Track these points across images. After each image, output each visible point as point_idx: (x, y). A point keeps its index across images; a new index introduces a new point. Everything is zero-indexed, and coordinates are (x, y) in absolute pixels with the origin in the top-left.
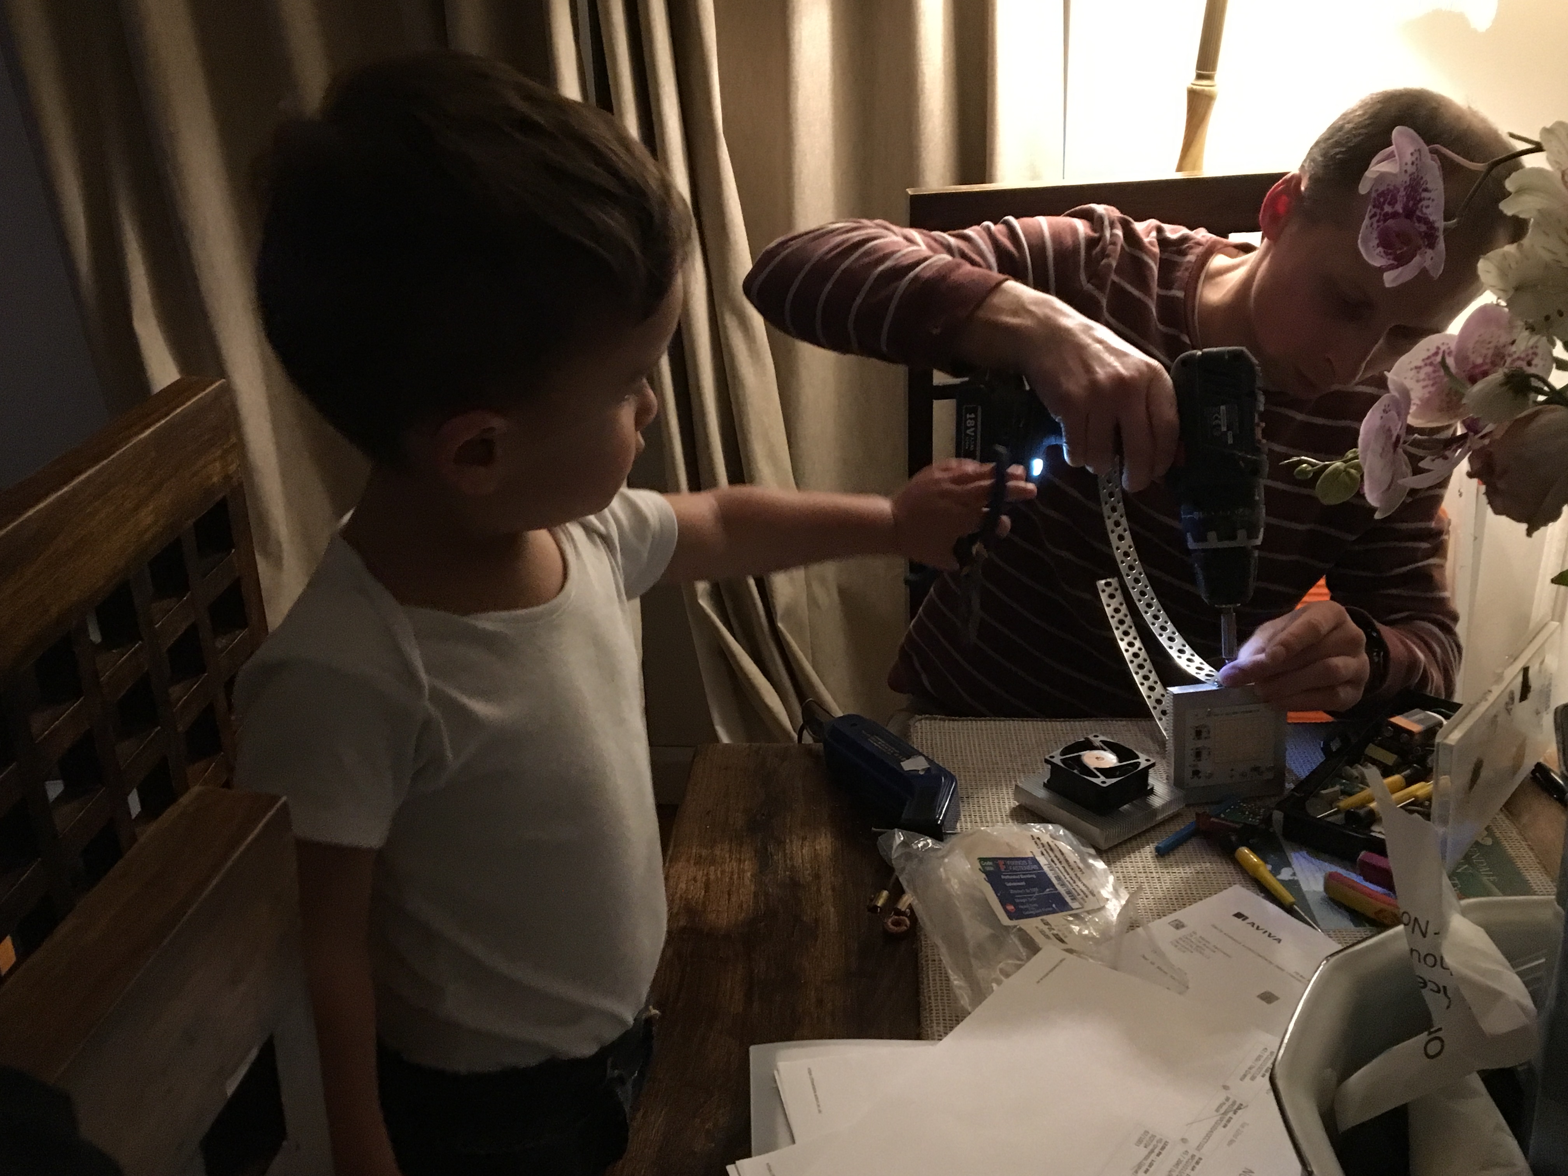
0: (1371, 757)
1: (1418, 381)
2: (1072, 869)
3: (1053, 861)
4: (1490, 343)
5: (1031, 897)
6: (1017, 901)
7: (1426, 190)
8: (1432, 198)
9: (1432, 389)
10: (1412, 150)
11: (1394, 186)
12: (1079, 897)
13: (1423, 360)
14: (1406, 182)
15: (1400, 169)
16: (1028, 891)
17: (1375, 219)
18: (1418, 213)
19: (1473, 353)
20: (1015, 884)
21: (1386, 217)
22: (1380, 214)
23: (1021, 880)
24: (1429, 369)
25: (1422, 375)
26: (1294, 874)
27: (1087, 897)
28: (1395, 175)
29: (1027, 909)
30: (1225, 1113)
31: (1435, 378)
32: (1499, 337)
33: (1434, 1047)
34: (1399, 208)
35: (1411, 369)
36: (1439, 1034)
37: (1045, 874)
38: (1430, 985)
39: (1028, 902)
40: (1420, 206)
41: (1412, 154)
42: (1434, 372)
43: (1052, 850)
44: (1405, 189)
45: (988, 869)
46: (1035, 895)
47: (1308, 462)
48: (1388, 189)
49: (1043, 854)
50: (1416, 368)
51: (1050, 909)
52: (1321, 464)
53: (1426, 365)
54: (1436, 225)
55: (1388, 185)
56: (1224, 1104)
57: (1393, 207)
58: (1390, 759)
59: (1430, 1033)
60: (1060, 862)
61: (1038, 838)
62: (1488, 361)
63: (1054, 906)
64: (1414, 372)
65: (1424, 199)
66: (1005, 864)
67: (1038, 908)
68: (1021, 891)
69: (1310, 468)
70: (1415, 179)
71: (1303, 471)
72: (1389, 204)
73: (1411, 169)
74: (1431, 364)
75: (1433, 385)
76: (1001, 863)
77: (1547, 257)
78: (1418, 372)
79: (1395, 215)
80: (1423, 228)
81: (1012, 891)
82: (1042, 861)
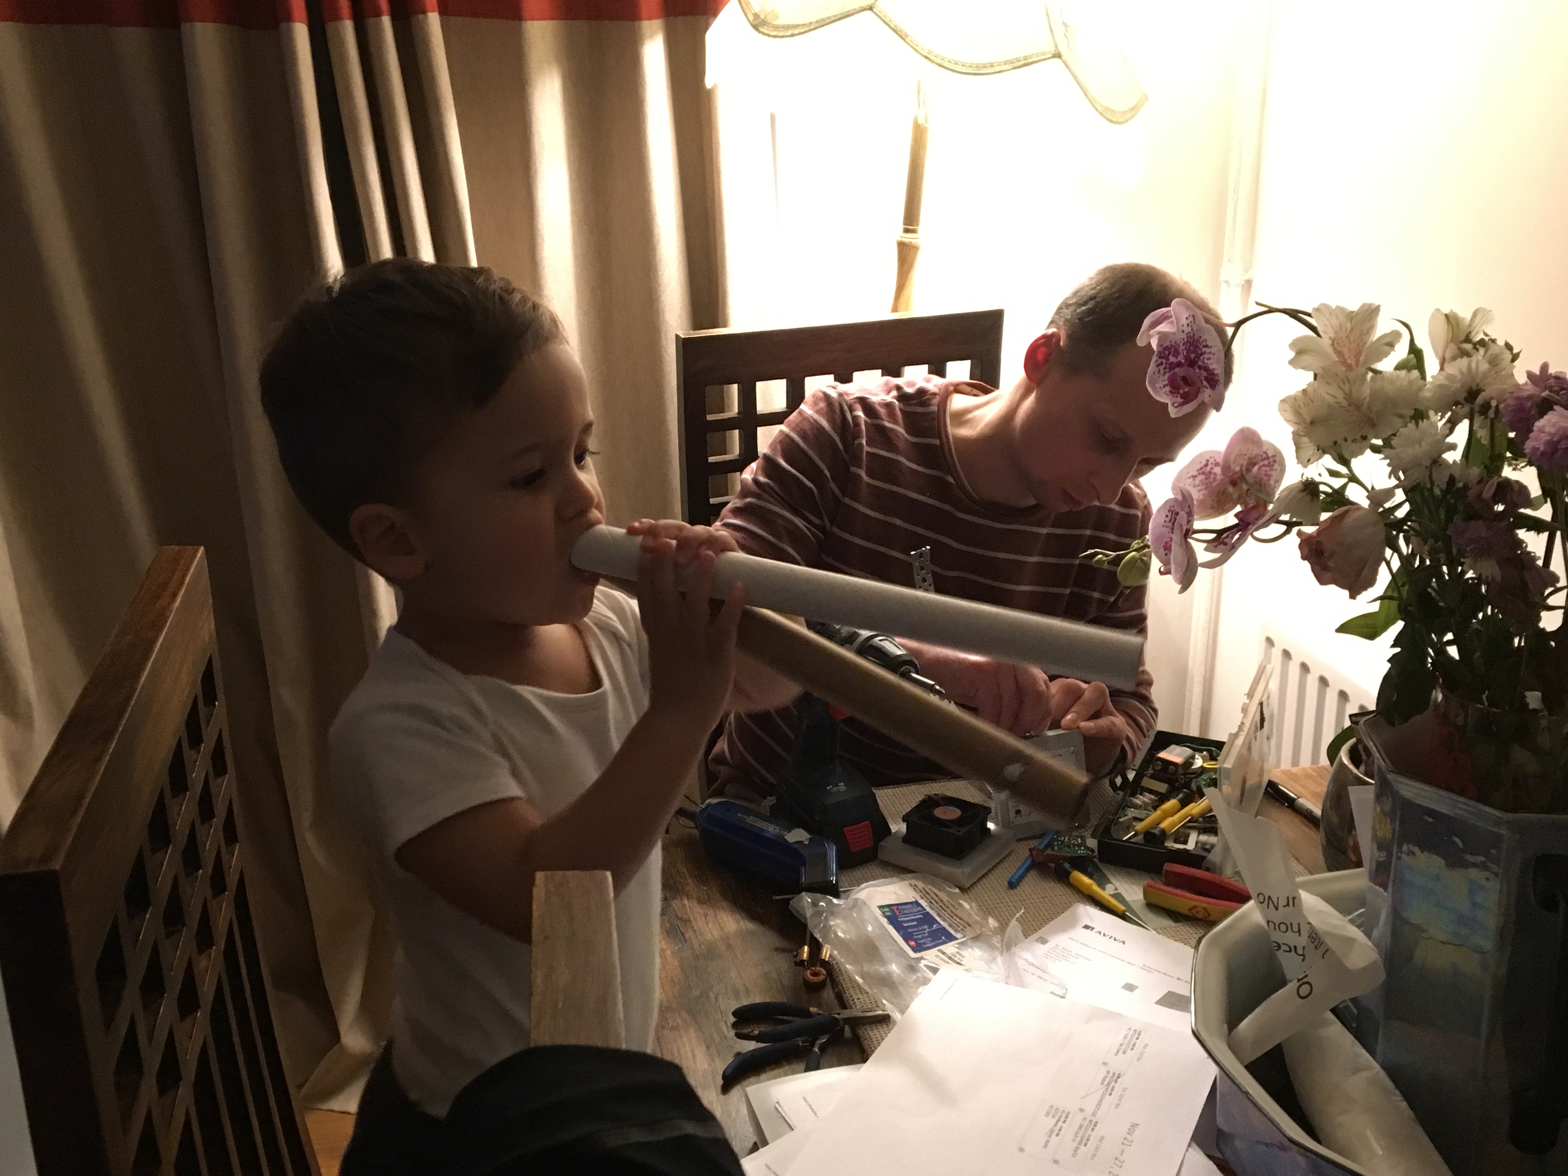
0: (1147, 789)
1: (1194, 486)
2: (947, 907)
3: (931, 902)
4: (1246, 455)
5: (924, 933)
6: (915, 937)
7: (1206, 346)
8: (1213, 352)
9: (1206, 492)
10: (1186, 315)
11: (1175, 343)
12: (959, 929)
13: (1197, 470)
14: (1183, 339)
15: (1178, 328)
16: (921, 929)
17: (1162, 367)
18: (1200, 363)
19: (1234, 463)
20: (909, 924)
21: (1172, 366)
22: (1166, 364)
23: (913, 920)
24: (1202, 477)
25: (1197, 482)
26: (1116, 889)
27: (965, 927)
28: (1174, 334)
29: (925, 943)
30: (1108, 1084)
31: (1206, 484)
32: (1253, 450)
33: (1305, 990)
34: (1181, 358)
35: (1189, 478)
36: (1305, 980)
37: (928, 913)
38: (1284, 947)
39: (923, 938)
40: (1201, 358)
41: (1187, 318)
42: (1206, 479)
43: (927, 893)
44: (1184, 344)
45: (888, 914)
46: (926, 931)
47: (1103, 556)
48: (1171, 345)
49: (922, 898)
50: (1193, 476)
51: (941, 941)
52: (1114, 554)
53: (1200, 474)
54: (1216, 372)
55: (1171, 342)
56: (1106, 1077)
57: (1177, 358)
58: (1162, 787)
59: (1299, 980)
60: (937, 903)
61: (915, 885)
62: (1244, 468)
63: (943, 938)
64: (1191, 480)
65: (1205, 353)
66: (897, 909)
67: (933, 941)
68: (916, 929)
69: (1105, 558)
70: (1190, 337)
71: (1099, 561)
72: (1174, 355)
73: (1187, 330)
74: (1203, 473)
75: (1206, 489)
76: (895, 908)
77: (1331, 400)
78: (1194, 480)
79: (1179, 364)
80: (1205, 374)
81: (910, 930)
82: (923, 903)
